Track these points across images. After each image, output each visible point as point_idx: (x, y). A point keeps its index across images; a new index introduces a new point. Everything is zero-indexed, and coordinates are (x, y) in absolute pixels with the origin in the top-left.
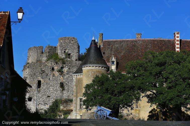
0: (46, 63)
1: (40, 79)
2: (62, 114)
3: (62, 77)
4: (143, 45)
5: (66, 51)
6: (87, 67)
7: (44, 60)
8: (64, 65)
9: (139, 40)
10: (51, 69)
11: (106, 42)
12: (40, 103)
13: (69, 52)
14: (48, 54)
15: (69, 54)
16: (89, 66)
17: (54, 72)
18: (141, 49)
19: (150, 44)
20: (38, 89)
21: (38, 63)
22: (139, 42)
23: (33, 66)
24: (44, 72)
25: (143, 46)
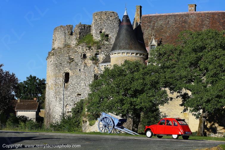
0: (76, 49)
1: (67, 70)
2: (87, 120)
3: (96, 68)
4: (198, 21)
5: (103, 31)
6: (116, 53)
7: (74, 44)
8: (100, 51)
9: (192, 14)
10: (82, 57)
11: (146, 17)
12: (68, 104)
13: (107, 33)
14: (79, 36)
15: (107, 36)
16: (118, 53)
17: (86, 61)
18: (195, 27)
19: (208, 18)
20: (65, 84)
21: (66, 49)
22: (193, 16)
23: (59, 53)
24: (73, 61)
25: (197, 23)
